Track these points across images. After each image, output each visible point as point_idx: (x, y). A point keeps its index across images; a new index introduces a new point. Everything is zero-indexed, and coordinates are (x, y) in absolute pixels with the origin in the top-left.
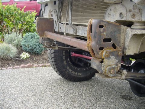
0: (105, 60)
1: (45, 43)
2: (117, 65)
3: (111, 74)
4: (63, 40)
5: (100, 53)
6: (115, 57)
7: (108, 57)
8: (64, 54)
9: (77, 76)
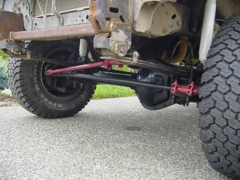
0: (113, 33)
1: (12, 48)
2: (127, 42)
3: (121, 52)
4: (44, 33)
5: (107, 24)
6: (124, 32)
7: (116, 30)
8: (35, 74)
9: (57, 109)
